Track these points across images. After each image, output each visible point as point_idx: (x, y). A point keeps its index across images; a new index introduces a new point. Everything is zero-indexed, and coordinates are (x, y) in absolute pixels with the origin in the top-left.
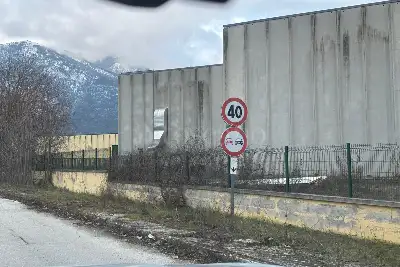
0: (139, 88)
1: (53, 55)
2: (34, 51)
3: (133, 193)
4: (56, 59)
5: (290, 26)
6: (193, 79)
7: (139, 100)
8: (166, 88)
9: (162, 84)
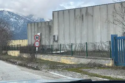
0: (33, 27)
1: (13, 14)
2: (7, 13)
3: (25, 56)
4: (14, 15)
5: (69, 12)
6: (48, 24)
7: (33, 31)
8: (40, 27)
9: (39, 26)
